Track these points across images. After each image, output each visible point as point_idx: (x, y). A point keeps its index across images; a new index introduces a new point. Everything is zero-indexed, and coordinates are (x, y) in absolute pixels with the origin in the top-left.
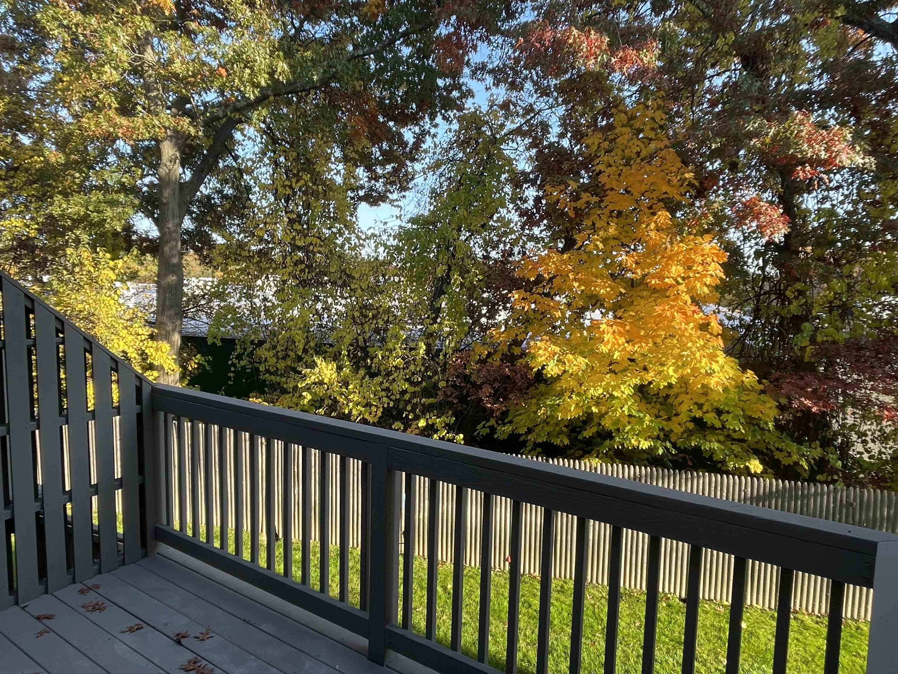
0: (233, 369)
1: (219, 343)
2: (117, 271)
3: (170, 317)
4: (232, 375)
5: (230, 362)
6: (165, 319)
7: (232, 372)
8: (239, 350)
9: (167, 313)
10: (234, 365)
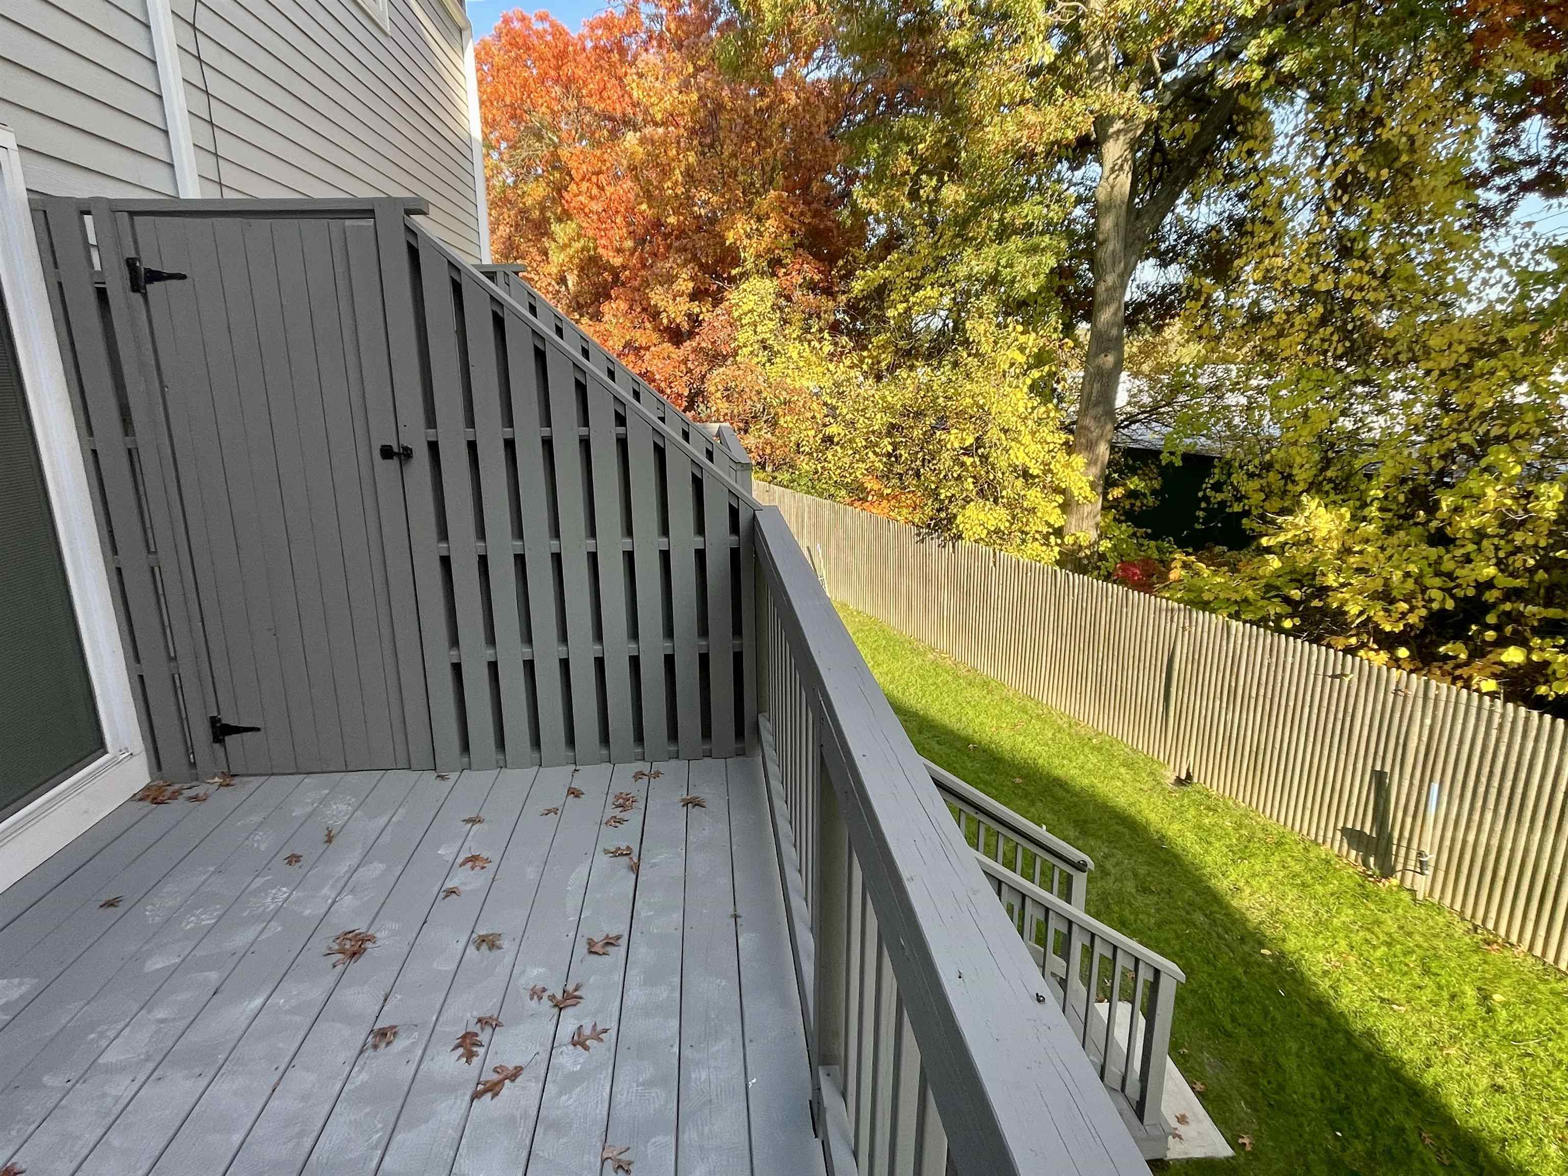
0: (1203, 505)
1: (1178, 463)
2: (1027, 351)
3: (1096, 419)
4: (1201, 514)
5: (1200, 494)
6: (1088, 422)
7: (1203, 510)
8: (1217, 476)
9: (1092, 412)
10: (1206, 498)
